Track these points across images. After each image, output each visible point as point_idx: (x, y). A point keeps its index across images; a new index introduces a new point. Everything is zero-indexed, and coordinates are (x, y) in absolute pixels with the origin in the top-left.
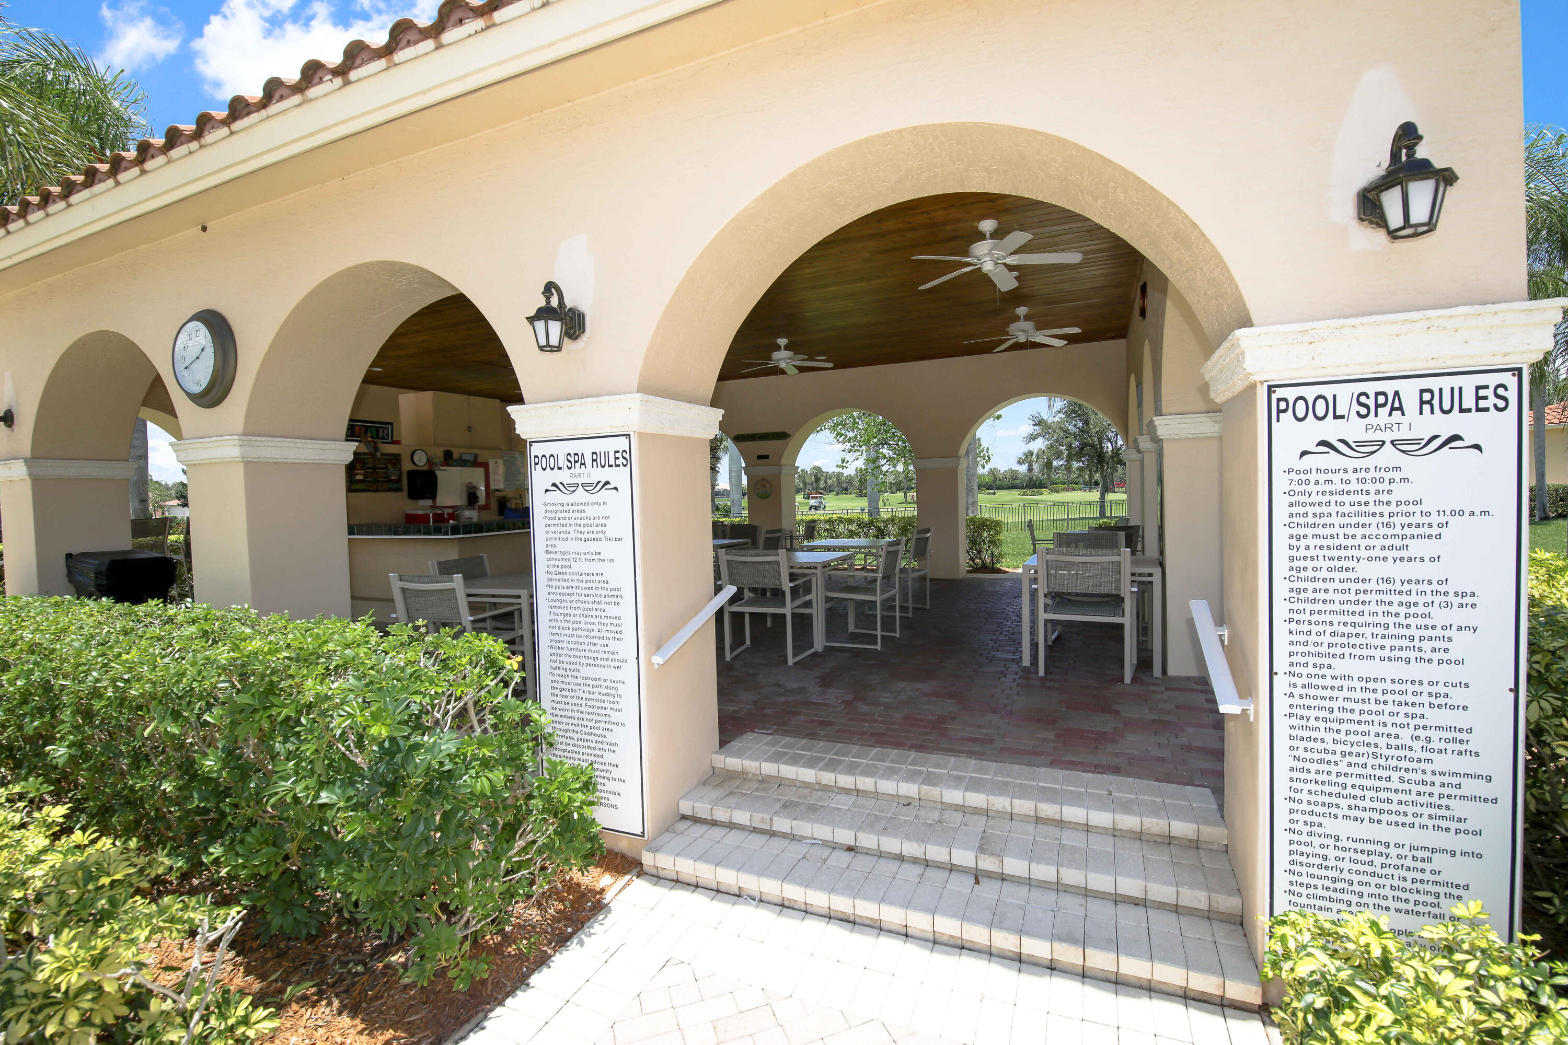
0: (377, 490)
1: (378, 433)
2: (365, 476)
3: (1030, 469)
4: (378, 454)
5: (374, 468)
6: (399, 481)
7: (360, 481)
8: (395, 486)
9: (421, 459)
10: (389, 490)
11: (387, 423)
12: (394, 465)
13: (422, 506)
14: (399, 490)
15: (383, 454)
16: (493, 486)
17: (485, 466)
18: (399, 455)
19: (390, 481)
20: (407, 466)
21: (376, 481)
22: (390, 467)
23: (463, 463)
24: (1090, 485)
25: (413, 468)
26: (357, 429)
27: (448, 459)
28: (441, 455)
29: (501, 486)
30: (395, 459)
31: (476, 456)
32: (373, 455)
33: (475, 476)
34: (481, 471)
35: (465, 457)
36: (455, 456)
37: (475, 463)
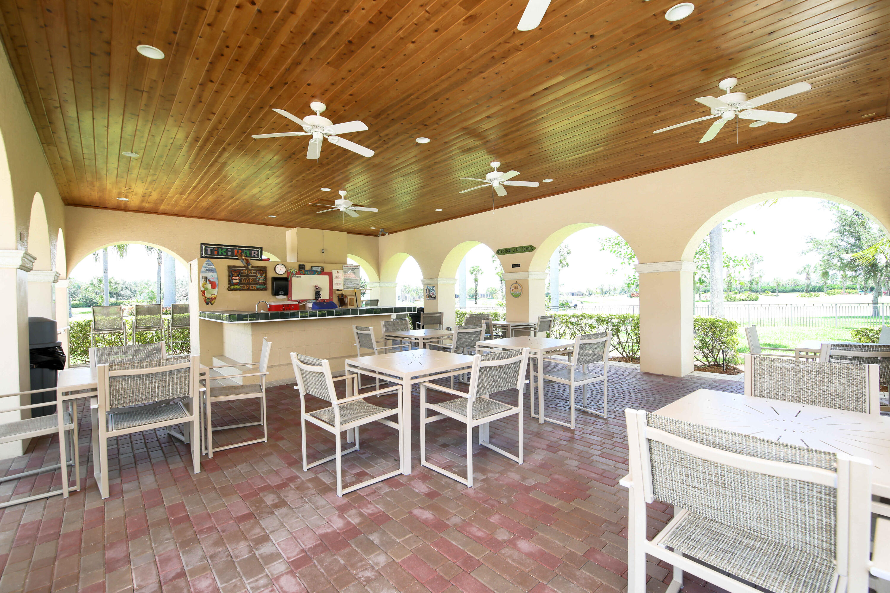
0: (248, 290)
1: (251, 254)
2: (240, 280)
3: (808, 278)
4: (250, 267)
5: (248, 276)
6: (265, 283)
7: (236, 284)
8: (262, 287)
9: (281, 271)
10: (257, 289)
11: (258, 248)
12: (261, 274)
13: (281, 300)
14: (266, 289)
15: (253, 267)
16: (335, 287)
17: (330, 274)
18: (265, 267)
19: (258, 284)
20: (271, 274)
21: (248, 284)
22: (258, 275)
23: (312, 272)
24: (865, 289)
25: (276, 275)
26: (236, 251)
27: (302, 269)
28: (297, 268)
29: (341, 288)
30: (263, 270)
31: (322, 268)
32: (247, 268)
33: (322, 281)
34: (326, 278)
35: (314, 269)
36: (307, 268)
37: (322, 272)
